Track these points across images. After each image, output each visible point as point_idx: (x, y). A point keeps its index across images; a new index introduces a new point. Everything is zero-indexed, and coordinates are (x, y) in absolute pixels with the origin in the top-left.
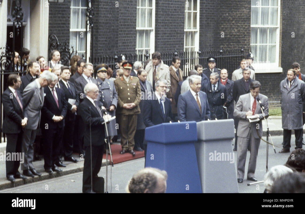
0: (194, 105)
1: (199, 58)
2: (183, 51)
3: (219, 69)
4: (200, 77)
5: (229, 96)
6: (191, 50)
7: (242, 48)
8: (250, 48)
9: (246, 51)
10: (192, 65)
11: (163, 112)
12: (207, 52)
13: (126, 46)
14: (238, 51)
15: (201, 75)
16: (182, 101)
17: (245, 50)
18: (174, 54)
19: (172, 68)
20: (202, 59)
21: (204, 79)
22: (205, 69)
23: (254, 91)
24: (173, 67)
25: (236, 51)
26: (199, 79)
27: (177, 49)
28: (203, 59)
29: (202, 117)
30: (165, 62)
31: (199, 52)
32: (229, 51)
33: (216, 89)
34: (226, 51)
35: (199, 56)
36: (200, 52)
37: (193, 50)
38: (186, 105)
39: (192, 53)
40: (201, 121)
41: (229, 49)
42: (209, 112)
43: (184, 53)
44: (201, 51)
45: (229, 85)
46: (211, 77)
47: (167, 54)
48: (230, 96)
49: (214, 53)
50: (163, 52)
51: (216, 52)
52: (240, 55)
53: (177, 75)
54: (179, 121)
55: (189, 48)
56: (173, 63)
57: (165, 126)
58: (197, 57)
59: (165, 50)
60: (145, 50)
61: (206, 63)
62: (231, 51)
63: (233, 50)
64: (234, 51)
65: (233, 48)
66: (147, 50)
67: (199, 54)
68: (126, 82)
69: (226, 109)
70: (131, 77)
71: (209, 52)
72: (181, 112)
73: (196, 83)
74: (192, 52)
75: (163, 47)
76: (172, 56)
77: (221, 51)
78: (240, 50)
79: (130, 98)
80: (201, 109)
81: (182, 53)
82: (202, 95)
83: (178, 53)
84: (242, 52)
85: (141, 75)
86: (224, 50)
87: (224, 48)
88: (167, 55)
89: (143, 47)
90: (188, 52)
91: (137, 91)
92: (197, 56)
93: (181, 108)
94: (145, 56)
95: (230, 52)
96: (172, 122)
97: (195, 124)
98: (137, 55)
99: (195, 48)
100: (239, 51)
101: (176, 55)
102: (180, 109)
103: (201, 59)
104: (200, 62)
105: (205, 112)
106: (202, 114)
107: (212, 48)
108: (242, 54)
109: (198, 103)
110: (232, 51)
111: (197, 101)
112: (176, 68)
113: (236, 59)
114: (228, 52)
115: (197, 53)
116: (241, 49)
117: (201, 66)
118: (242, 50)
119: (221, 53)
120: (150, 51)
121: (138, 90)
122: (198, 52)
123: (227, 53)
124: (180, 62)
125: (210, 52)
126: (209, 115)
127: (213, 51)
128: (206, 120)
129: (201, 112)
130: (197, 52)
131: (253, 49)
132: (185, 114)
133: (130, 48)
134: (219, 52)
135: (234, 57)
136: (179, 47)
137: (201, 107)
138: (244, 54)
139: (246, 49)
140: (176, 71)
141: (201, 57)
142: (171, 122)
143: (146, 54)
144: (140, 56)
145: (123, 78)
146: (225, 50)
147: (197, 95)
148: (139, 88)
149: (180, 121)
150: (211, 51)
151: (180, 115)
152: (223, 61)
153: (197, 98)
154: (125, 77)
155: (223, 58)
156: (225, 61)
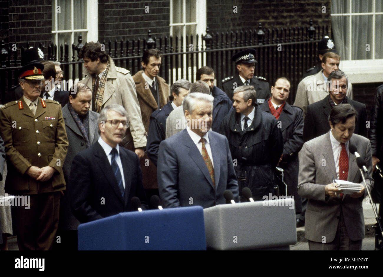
0: (198, 166)
1: (206, 49)
2: (169, 34)
3: (260, 77)
4: (211, 98)
5: (288, 143)
6: (188, 32)
7: (311, 25)
8: (331, 25)
9: (321, 31)
10: (190, 69)
11: (120, 184)
12: (227, 35)
13: (29, 24)
14: (301, 32)
15: (213, 91)
16: (168, 156)
17: (319, 28)
18: (145, 41)
19: (140, 77)
20: (215, 54)
21: (219, 101)
22: (229, 78)
23: (345, 126)
24: (144, 76)
25: (296, 32)
26: (208, 101)
27: (153, 31)
28: (217, 52)
29: (217, 194)
30: (119, 62)
31: (206, 35)
32: (280, 32)
33: (249, 124)
34: (273, 31)
35: (207, 46)
36: (209, 36)
37: (192, 33)
38: (178, 165)
39: (191, 39)
40: (214, 204)
41: (278, 27)
42: (236, 182)
43: (171, 38)
44: (212, 35)
45: (291, 116)
46: (235, 98)
47: (127, 42)
48: (291, 143)
49: (243, 38)
50: (118, 38)
51: (249, 35)
52: (306, 40)
53: (155, 93)
54: (160, 208)
55: (182, 26)
56: (142, 64)
57: (126, 218)
58: (202, 49)
59: (124, 33)
60: (76, 33)
61: (224, 63)
62: (284, 32)
63: (290, 30)
64: (292, 32)
65: (288, 24)
66: (81, 33)
67: (208, 41)
68: (31, 112)
69: (283, 173)
70: (41, 101)
71: (230, 34)
72: (167, 183)
73: (199, 110)
74: (189, 38)
75: (117, 26)
76: (142, 47)
77: (261, 32)
78: (307, 29)
79: (41, 154)
80: (214, 174)
81: (166, 39)
82: (215, 142)
83: (154, 40)
84: (312, 33)
85: (77, 99)
86: (267, 29)
87: (267, 26)
88: (128, 44)
89: (70, 29)
90: (179, 38)
91: (59, 134)
92: (202, 46)
93: (166, 173)
94: (75, 48)
95: (281, 36)
96: (143, 209)
97: (201, 213)
98: (56, 47)
99: (197, 27)
100: (305, 32)
101: (150, 46)
102: (163, 175)
103: (212, 53)
104: (210, 60)
105: (225, 182)
106: (216, 188)
107: (239, 25)
108: (312, 39)
109: (206, 160)
110: (288, 32)
111: (203, 156)
112: (152, 77)
113: (296, 50)
114: (277, 34)
115: (203, 38)
116: (309, 27)
117: (211, 69)
118: (312, 28)
119: (260, 36)
120: (88, 35)
121: (60, 132)
122: (204, 35)
123: (275, 36)
124: (159, 61)
125: (234, 34)
126: (237, 189)
127: (241, 33)
128: (228, 202)
129: (215, 184)
130: (202, 35)
131: (337, 26)
132: (175, 187)
133: (39, 30)
134: (255, 35)
135: (292, 46)
136: (158, 24)
137: (213, 170)
138: (317, 37)
139: (321, 25)
140: (151, 84)
141: (212, 48)
142: (140, 210)
143: (77, 43)
144: (62, 48)
145: (24, 103)
146: (269, 30)
147: (203, 141)
148: (61, 127)
149: (164, 207)
150: (237, 34)
151: (165, 191)
152: (266, 56)
153: (204, 149)
154: (28, 102)
155: (266, 50)
156: (270, 56)
